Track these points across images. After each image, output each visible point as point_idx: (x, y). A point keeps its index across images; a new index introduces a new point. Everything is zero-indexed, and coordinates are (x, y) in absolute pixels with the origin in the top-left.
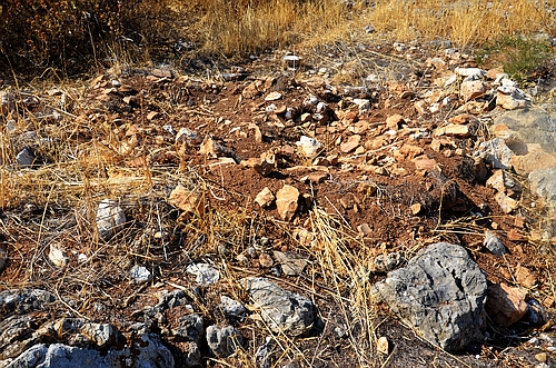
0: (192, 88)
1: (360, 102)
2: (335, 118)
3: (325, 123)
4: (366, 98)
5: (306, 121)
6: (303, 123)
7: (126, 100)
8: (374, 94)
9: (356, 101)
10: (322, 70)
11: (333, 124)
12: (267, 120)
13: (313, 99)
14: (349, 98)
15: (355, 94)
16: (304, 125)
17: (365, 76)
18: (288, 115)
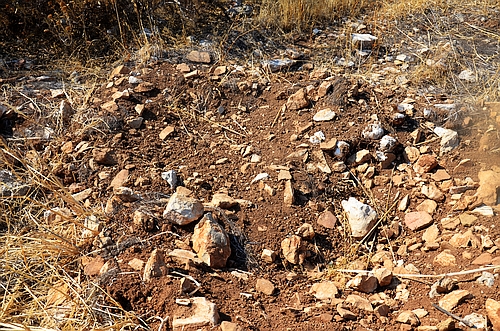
0: (226, 87)
1: (445, 134)
2: (404, 159)
3: (388, 165)
4: (453, 129)
5: (362, 162)
6: (357, 165)
7: (139, 109)
8: (466, 121)
9: (439, 131)
10: (402, 57)
11: (401, 167)
12: (308, 161)
13: (377, 130)
14: (429, 124)
15: (439, 119)
16: (359, 168)
17: (457, 71)
18: (338, 153)
